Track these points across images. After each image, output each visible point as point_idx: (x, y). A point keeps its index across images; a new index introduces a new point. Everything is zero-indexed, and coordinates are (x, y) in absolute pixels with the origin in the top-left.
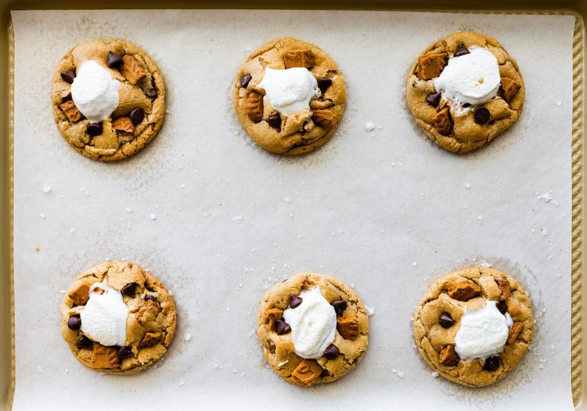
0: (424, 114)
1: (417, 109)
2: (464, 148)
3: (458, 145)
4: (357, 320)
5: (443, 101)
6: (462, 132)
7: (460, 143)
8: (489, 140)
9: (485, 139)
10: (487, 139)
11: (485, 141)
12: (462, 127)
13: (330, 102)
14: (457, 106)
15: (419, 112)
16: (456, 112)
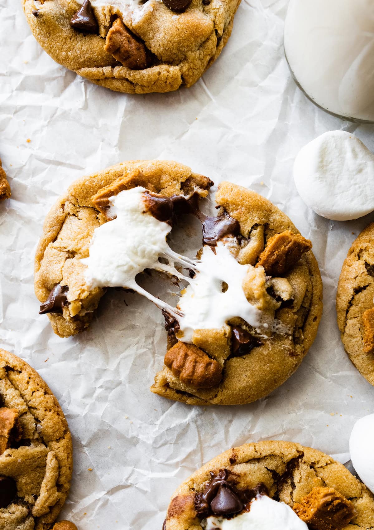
0: (87, 55)
1: (69, 54)
2: (188, 70)
3: (174, 70)
4: (331, 490)
5: (103, 10)
6: (163, 45)
7: (177, 65)
8: (220, 32)
9: (212, 33)
10: (216, 31)
11: (214, 38)
12: (158, 35)
13: (259, 229)
14: (131, 8)
15: (76, 57)
16: (133, 16)
